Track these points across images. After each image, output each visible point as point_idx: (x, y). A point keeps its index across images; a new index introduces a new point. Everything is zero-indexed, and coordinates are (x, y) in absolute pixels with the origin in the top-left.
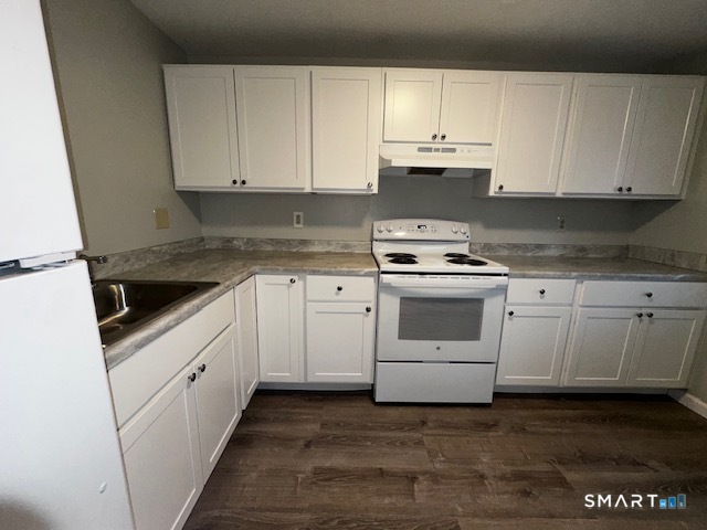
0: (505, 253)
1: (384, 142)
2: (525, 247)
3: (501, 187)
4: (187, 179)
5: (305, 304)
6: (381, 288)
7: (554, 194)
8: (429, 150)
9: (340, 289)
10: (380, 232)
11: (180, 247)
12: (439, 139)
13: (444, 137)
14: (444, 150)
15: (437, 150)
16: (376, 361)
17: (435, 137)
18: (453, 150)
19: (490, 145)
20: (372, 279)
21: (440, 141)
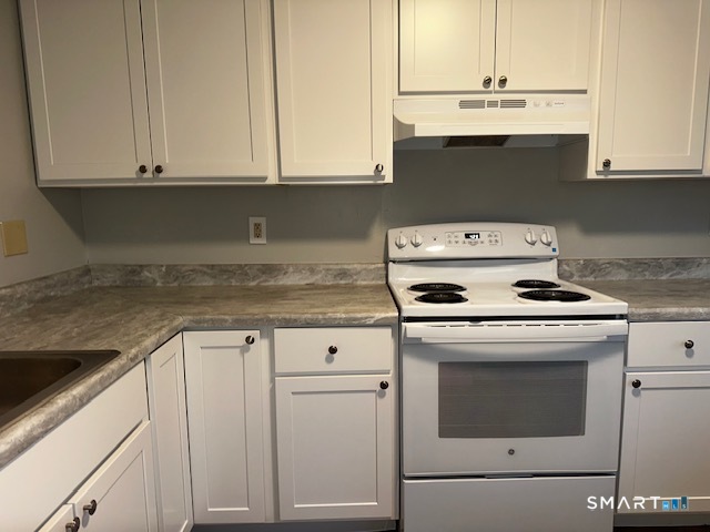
0: (622, 276)
1: (400, 93)
2: (656, 265)
3: (607, 164)
4: (59, 167)
5: (273, 381)
6: (404, 346)
8: (479, 104)
9: (333, 350)
10: (400, 247)
11: (48, 287)
12: (495, 85)
13: (503, 82)
14: (506, 104)
15: (493, 104)
16: (400, 476)
17: (488, 82)
18: (522, 104)
19: (584, 92)
20: (388, 332)
21: (497, 88)
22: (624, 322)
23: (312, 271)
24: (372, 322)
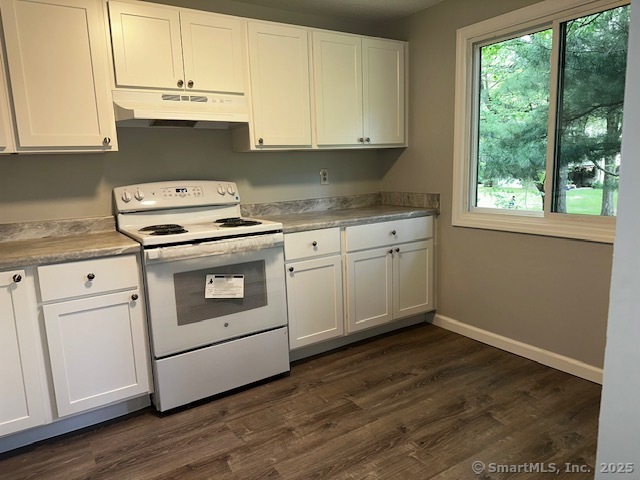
0: (278, 213)
1: (117, 86)
2: (295, 205)
3: (261, 141)
5: (41, 309)
7: (311, 146)
8: (176, 98)
9: (91, 277)
10: (127, 201)
12: (185, 86)
13: (191, 84)
14: (194, 99)
15: (185, 98)
16: (153, 359)
17: (181, 83)
18: (205, 100)
19: (243, 94)
20: (134, 258)
21: (187, 88)
22: (281, 234)
23: (48, 225)
24: (120, 252)
